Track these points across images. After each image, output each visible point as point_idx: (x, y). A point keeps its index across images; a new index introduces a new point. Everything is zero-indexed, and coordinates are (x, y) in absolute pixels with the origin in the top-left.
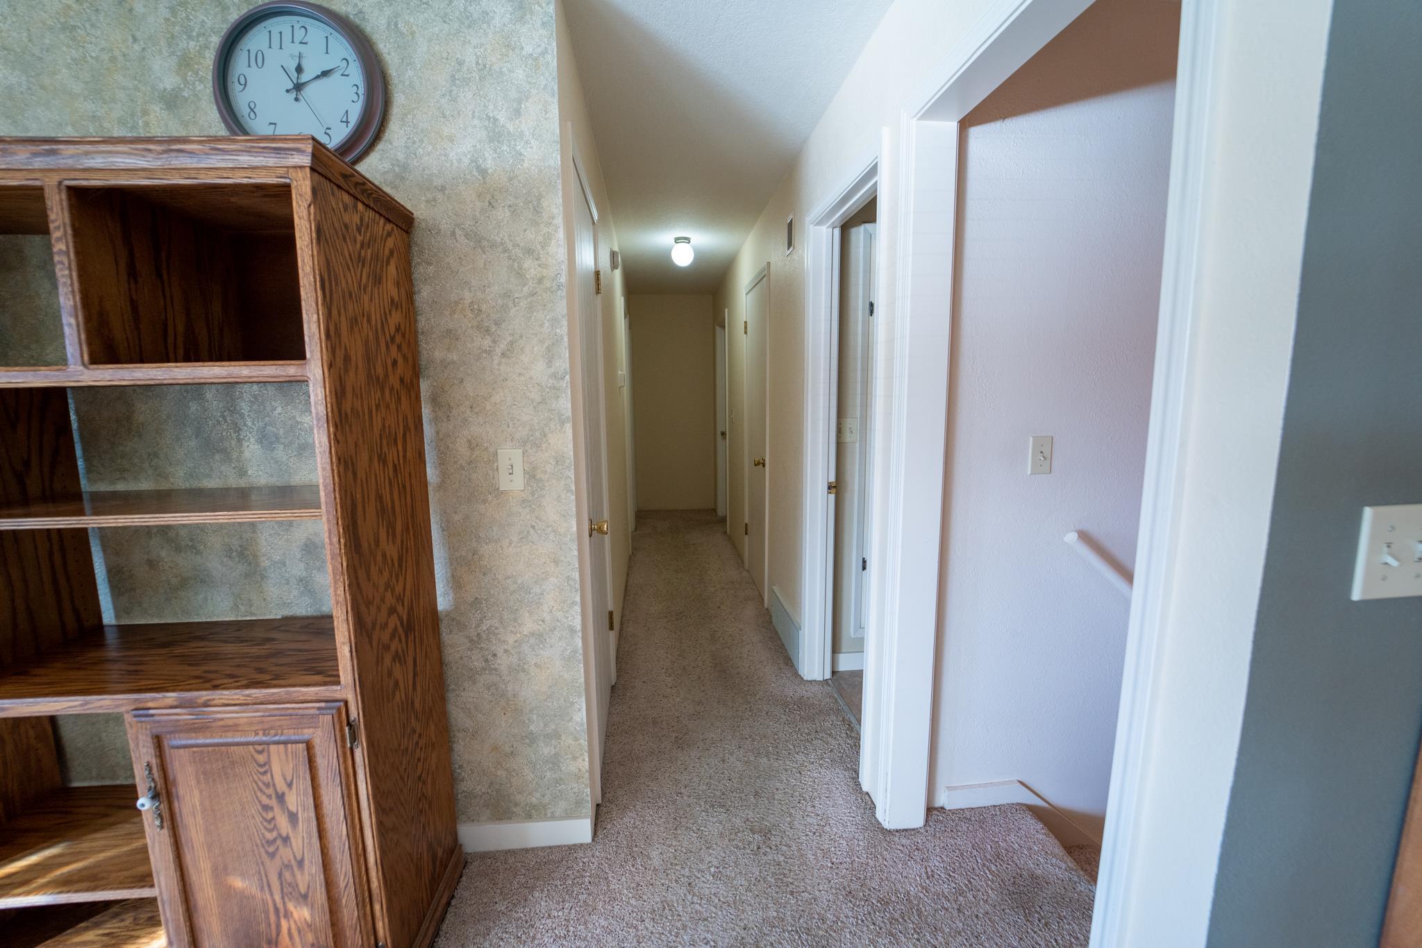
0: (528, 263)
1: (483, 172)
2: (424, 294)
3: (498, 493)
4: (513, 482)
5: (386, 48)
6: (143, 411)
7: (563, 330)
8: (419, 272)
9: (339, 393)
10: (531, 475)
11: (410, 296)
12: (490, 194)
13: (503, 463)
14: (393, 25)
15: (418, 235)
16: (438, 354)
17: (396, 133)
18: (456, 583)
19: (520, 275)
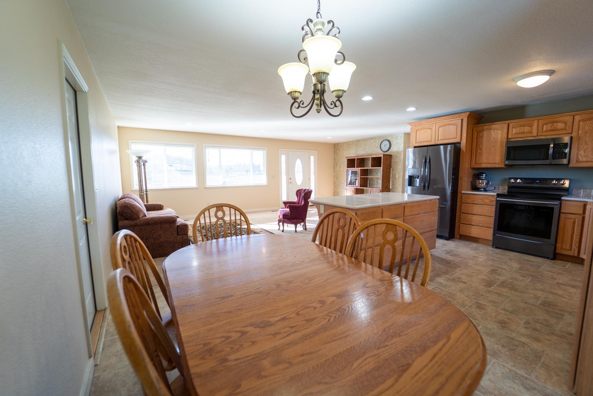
0: (400, 158)
1: (397, 151)
2: (392, 161)
3: (396, 178)
4: (397, 177)
5: (391, 142)
6: (373, 170)
7: (402, 164)
8: (392, 159)
9: (383, 169)
10: (399, 176)
11: (391, 161)
12: (398, 152)
13: (396, 175)
14: (392, 140)
15: (392, 157)
16: (393, 166)
17: (391, 148)
18: (392, 186)
19: (399, 159)
